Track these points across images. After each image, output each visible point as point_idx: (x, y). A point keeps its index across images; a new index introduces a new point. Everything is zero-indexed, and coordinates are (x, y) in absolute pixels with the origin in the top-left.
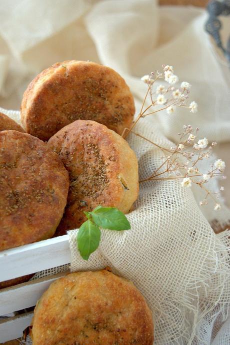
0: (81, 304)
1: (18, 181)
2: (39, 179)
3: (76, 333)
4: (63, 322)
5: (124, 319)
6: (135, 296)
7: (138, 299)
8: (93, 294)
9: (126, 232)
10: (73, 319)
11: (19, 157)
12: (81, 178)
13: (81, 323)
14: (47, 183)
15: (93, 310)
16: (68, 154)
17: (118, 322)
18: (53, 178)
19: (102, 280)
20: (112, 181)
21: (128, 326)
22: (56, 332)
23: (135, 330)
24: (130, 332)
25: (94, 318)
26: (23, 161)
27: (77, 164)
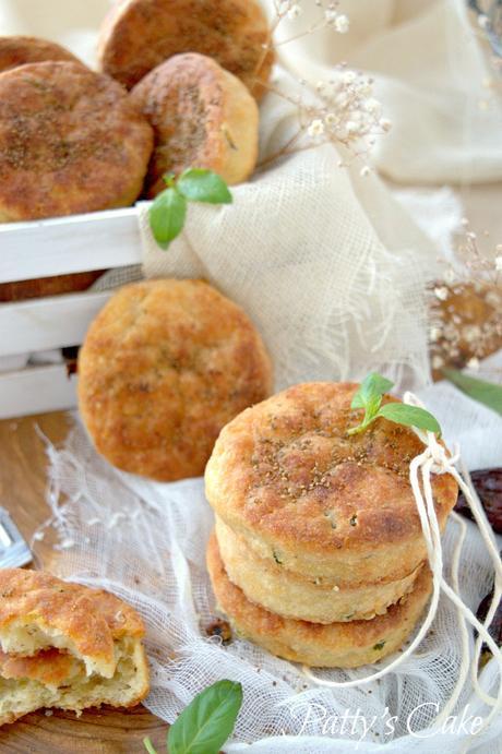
0: (154, 322)
1: (72, 128)
2: (103, 128)
3: (144, 366)
4: (123, 347)
5: (221, 356)
6: (240, 320)
7: (245, 326)
8: (173, 308)
9: (226, 208)
10: (139, 344)
11: (77, 98)
12: (172, 141)
13: (151, 354)
14: (116, 137)
15: (172, 334)
16: (155, 104)
17: (211, 360)
18: (124, 132)
19: (190, 290)
20: (212, 135)
21: (226, 368)
22: (113, 362)
23: (237, 374)
24: (229, 377)
25: (173, 348)
26: (83, 103)
27: (168, 121)
